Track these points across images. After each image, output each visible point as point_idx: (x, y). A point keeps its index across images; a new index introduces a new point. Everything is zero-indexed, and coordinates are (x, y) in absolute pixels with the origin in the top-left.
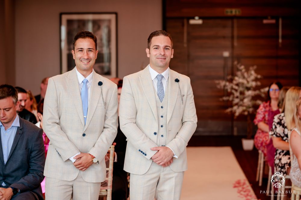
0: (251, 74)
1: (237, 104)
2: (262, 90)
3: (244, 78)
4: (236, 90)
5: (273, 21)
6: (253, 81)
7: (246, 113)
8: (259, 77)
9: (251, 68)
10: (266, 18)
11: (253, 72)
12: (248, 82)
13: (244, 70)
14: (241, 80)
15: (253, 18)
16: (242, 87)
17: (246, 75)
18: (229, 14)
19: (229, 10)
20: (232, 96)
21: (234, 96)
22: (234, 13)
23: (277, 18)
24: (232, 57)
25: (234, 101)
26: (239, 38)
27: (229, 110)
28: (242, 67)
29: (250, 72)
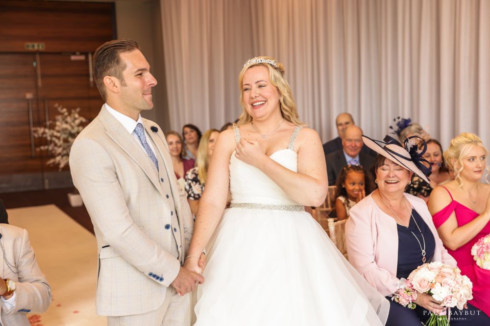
0: (76, 119)
1: (59, 154)
3: (67, 122)
4: (58, 138)
5: (82, 58)
9: (73, 111)
10: (74, 54)
11: (77, 116)
12: (73, 127)
13: (66, 114)
14: (65, 126)
15: (60, 53)
16: (65, 134)
17: (69, 119)
18: (30, 48)
19: (30, 44)
20: (52, 145)
21: (56, 145)
22: (36, 48)
23: (86, 54)
24: (36, 99)
25: (55, 150)
26: (43, 76)
27: (52, 161)
28: (65, 110)
29: (72, 115)
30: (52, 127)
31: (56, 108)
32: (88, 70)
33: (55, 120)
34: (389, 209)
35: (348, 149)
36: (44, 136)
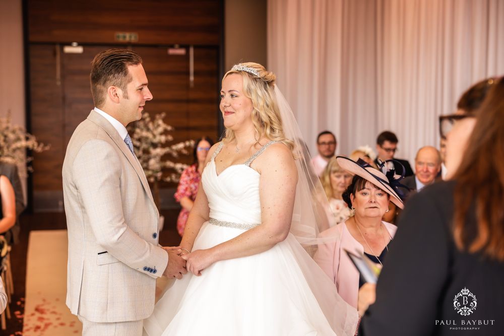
0: (159, 126)
2: (174, 147)
3: (148, 130)
5: (182, 52)
6: (161, 134)
8: (169, 128)
9: (158, 116)
10: (172, 47)
11: (160, 122)
12: (154, 136)
13: (148, 119)
14: (145, 134)
15: (156, 46)
18: (121, 40)
19: (121, 34)
22: (128, 39)
23: (187, 47)
28: (146, 115)
32: (188, 68)
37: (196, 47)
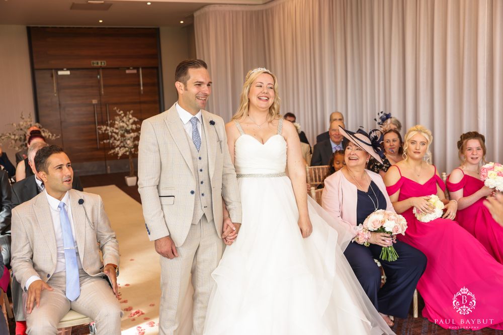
0: (130, 119)
1: (118, 146)
3: (123, 122)
4: (117, 134)
5: (135, 71)
6: (132, 124)
7: (128, 153)
8: (136, 120)
9: (128, 113)
10: (128, 68)
11: (131, 116)
12: (128, 125)
13: (123, 115)
14: (122, 124)
15: (118, 68)
16: (122, 130)
17: (125, 119)
18: (95, 65)
19: (95, 62)
20: (113, 139)
21: (115, 139)
22: (100, 64)
23: (137, 69)
24: (100, 104)
25: (115, 143)
26: (105, 86)
27: (112, 151)
28: (122, 112)
29: (127, 116)
30: (112, 125)
31: (115, 111)
32: (139, 81)
33: (114, 120)
34: (353, 180)
35: (333, 137)
36: (106, 132)
37: (143, 68)
